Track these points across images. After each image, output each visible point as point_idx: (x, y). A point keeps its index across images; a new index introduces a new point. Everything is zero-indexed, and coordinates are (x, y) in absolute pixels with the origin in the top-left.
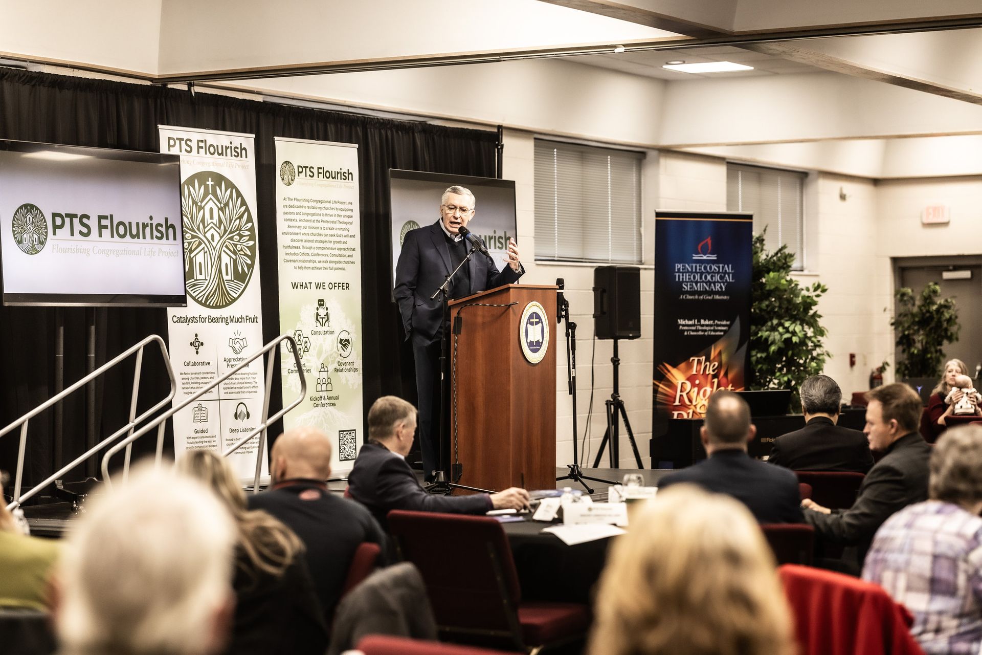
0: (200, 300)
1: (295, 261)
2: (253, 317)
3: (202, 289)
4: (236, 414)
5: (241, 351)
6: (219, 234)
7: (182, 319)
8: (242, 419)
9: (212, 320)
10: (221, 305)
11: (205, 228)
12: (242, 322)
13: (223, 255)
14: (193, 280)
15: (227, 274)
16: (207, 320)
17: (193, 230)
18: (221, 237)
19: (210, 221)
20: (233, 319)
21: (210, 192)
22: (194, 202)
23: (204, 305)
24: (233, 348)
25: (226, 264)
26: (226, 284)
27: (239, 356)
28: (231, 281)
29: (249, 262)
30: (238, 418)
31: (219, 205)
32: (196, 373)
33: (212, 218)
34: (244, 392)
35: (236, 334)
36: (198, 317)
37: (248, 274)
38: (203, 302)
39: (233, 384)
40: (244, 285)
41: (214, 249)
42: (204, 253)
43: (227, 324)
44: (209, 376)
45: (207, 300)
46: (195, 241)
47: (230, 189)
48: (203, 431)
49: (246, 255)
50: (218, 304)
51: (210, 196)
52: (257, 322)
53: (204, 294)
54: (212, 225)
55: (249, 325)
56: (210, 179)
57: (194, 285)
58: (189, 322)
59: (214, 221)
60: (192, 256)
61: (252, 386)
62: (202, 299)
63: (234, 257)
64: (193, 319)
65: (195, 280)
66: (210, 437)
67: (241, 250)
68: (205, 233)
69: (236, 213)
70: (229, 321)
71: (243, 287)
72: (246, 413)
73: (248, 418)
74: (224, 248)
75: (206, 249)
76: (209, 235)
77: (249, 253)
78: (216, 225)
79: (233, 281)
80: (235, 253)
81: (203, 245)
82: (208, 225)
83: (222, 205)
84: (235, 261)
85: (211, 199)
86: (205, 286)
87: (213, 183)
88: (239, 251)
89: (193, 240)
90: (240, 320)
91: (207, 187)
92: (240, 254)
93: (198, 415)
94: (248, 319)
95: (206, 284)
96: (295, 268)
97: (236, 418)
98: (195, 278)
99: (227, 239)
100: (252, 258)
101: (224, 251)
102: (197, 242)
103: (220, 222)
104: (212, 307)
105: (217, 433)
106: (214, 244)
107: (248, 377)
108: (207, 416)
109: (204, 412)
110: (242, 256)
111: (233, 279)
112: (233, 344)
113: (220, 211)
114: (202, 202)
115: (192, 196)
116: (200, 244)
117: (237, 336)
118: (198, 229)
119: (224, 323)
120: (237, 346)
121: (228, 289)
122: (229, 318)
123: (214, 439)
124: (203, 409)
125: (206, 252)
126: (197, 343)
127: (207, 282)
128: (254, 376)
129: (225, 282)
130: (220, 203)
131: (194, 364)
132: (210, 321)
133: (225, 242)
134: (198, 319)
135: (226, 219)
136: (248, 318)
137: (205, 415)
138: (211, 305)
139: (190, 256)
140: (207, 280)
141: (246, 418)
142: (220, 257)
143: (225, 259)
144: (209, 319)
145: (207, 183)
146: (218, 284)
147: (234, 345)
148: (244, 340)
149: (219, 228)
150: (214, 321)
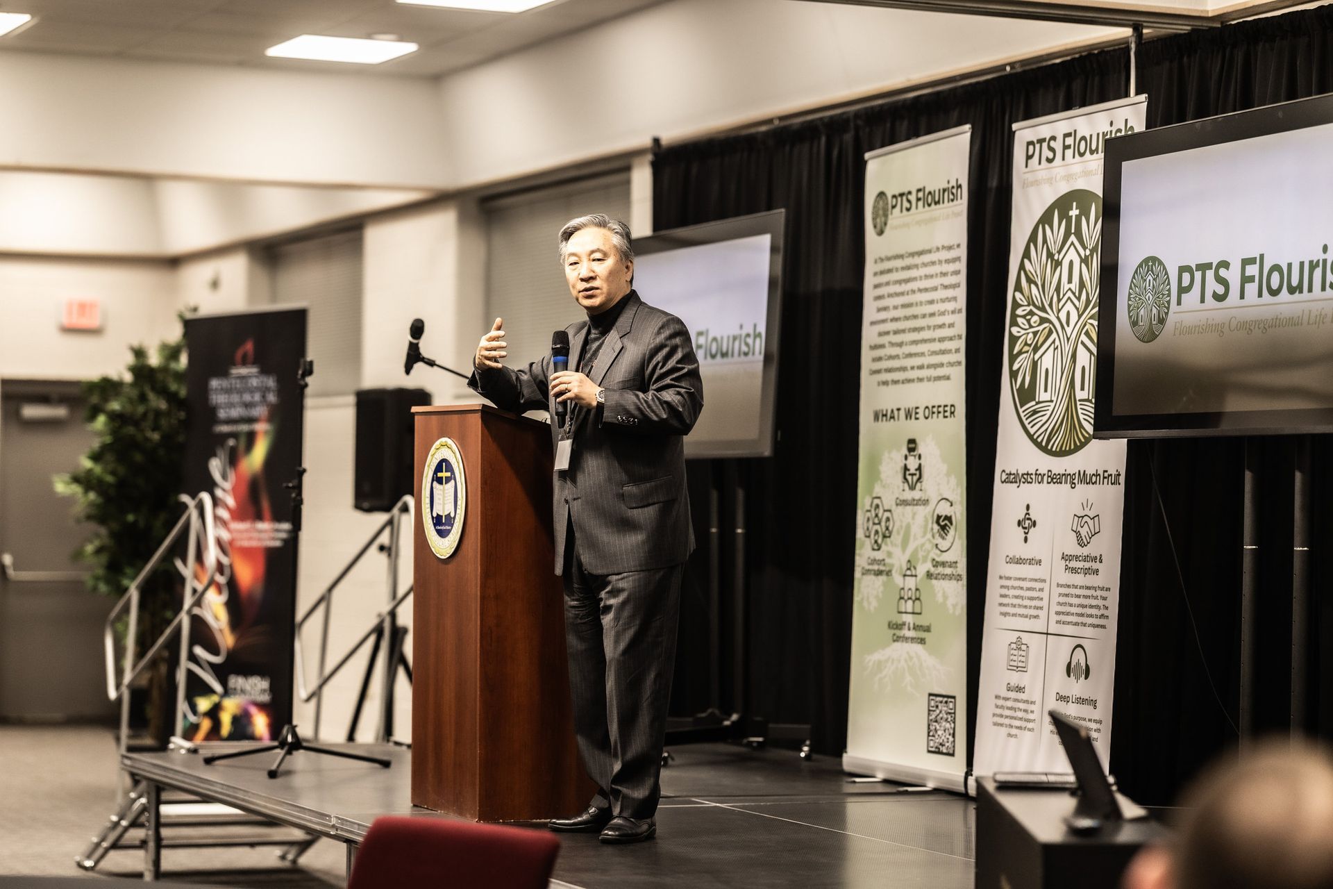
0: (1039, 440)
2: (1114, 473)
3: (1045, 419)
4: (1069, 665)
6: (1077, 309)
7: (1012, 477)
8: (1077, 679)
9: (1055, 479)
10: (1067, 449)
11: (1059, 300)
14: (1033, 403)
15: (1082, 389)
17: (1043, 309)
18: (1080, 316)
19: (1067, 287)
21: (1073, 231)
22: (1050, 255)
23: (1045, 450)
24: (1078, 533)
25: (1083, 368)
26: (1079, 407)
27: (1085, 551)
30: (1072, 674)
32: (1019, 579)
33: (1070, 281)
34: (1085, 625)
35: (1085, 506)
36: (1034, 473)
38: (1044, 444)
39: (1071, 605)
41: (1068, 339)
42: (1055, 349)
43: (1073, 486)
44: (1038, 585)
46: (1045, 328)
48: (1020, 689)
50: (1063, 449)
51: (1073, 238)
53: (1046, 430)
54: (1069, 294)
56: (1075, 204)
57: (1035, 412)
58: (1020, 481)
59: (1072, 286)
60: (1037, 357)
61: (1099, 613)
64: (1025, 476)
65: (1037, 403)
66: (1026, 702)
68: (1059, 311)
70: (1076, 481)
72: (1084, 668)
73: (1086, 678)
74: (1083, 338)
75: (1057, 342)
76: (1063, 316)
78: (1074, 294)
81: (1054, 335)
82: (1064, 295)
83: (1088, 252)
86: (1049, 413)
87: (1077, 212)
89: (1041, 328)
91: (1069, 219)
93: (1015, 658)
95: (1051, 409)
97: (1069, 676)
98: (1037, 400)
99: (1089, 319)
101: (1083, 343)
102: (1047, 330)
103: (1082, 285)
105: (1037, 697)
106: (1069, 330)
107: (1095, 594)
108: (1026, 662)
109: (1023, 653)
112: (1079, 526)
113: (1083, 264)
114: (1059, 252)
115: (1047, 246)
116: (1050, 333)
117: (1087, 512)
118: (1051, 305)
120: (1084, 532)
121: (1081, 417)
122: (1077, 475)
123: (1032, 707)
124: (1024, 647)
126: (1027, 522)
127: (1053, 405)
129: (1078, 403)
130: (1085, 248)
131: (1020, 561)
133: (1085, 325)
134: (1033, 477)
135: (1091, 279)
137: (1023, 659)
138: (1054, 449)
139: (1034, 358)
140: (1052, 401)
141: (1083, 676)
144: (1048, 477)
145: (1071, 213)
147: (1079, 529)
148: (1096, 519)
149: (1079, 299)
150: (1055, 480)
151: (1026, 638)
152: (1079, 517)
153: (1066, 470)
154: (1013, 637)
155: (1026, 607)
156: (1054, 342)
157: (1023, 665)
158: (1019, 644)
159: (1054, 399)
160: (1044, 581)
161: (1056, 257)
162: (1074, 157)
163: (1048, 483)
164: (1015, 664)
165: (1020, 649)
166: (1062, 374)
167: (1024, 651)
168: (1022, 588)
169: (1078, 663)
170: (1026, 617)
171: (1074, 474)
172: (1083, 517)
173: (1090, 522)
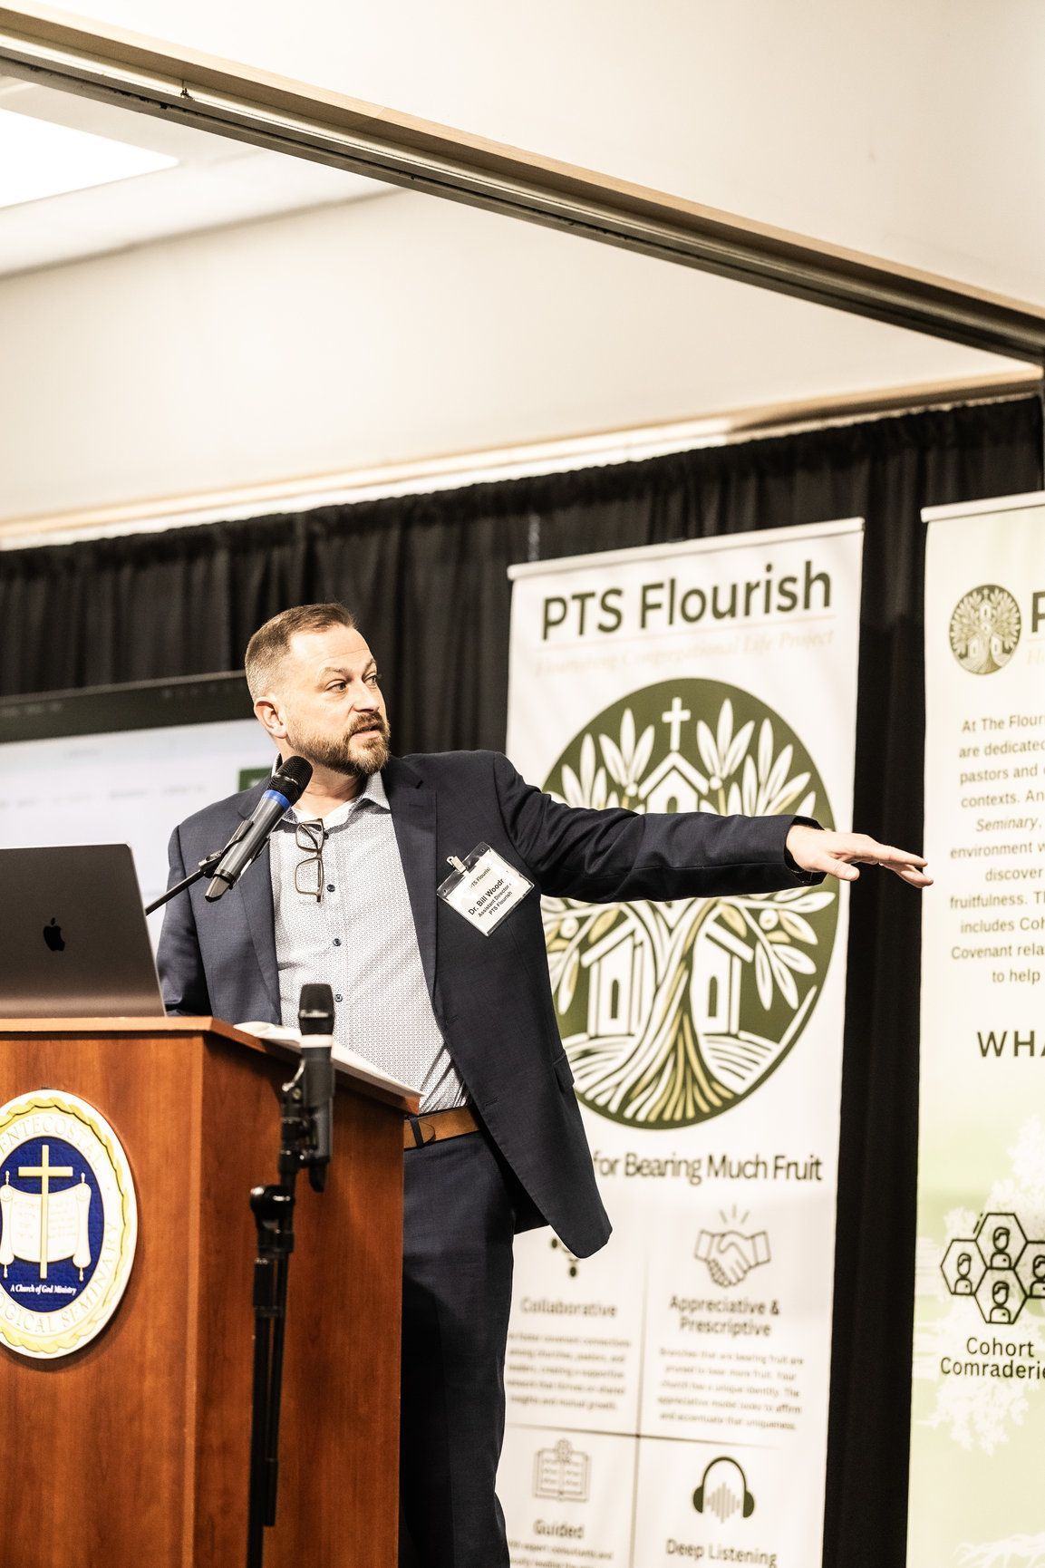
1: (996, 953)
5: (741, 1275)
12: (755, 1175)
13: (704, 951)
15: (712, 1012)
16: (620, 1168)
20: (720, 1166)
25: (714, 983)
28: (728, 1034)
29: (807, 966)
31: (703, 785)
37: (794, 1013)
40: (777, 1049)
41: (671, 931)
45: (626, 1101)
47: (749, 728)
49: (795, 943)
51: (674, 759)
52: (819, 1179)
55: (787, 1187)
62: (613, 1095)
63: (747, 953)
67: (779, 927)
69: (769, 803)
71: (772, 1057)
74: (710, 927)
75: (641, 935)
77: (809, 935)
79: (736, 1037)
80: (751, 940)
83: (716, 783)
84: (749, 970)
85: (674, 768)
87: (686, 715)
88: (766, 932)
90: (750, 1170)
92: (772, 943)
94: (781, 1165)
96: (998, 977)
100: (820, 955)
101: (708, 936)
104: (646, 1125)
110: (777, 948)
111: (734, 1029)
112: (714, 1251)
119: (683, 1179)
120: (728, 1261)
122: (705, 1162)
125: (641, 944)
127: (633, 1043)
128: (787, 1369)
132: (632, 1169)
136: (781, 1163)
142: (687, 959)
143: (710, 962)
145: (667, 717)
146: (674, 1048)
148: (760, 1240)
151: (578, 1442)
152: (713, 1236)
153: (674, 1154)
154: (551, 1440)
155: (579, 1388)
156: (632, 934)
157: (578, 1489)
158: (563, 1454)
159: (638, 1030)
160: (626, 1344)
161: (631, 791)
162: (671, 622)
163: (627, 1174)
164: (556, 1487)
165: (567, 1461)
166: (657, 989)
167: (576, 1464)
168: (567, 1356)
169: (723, 1491)
170: (581, 1405)
171: (699, 1161)
172: (723, 1235)
173: (747, 1247)
